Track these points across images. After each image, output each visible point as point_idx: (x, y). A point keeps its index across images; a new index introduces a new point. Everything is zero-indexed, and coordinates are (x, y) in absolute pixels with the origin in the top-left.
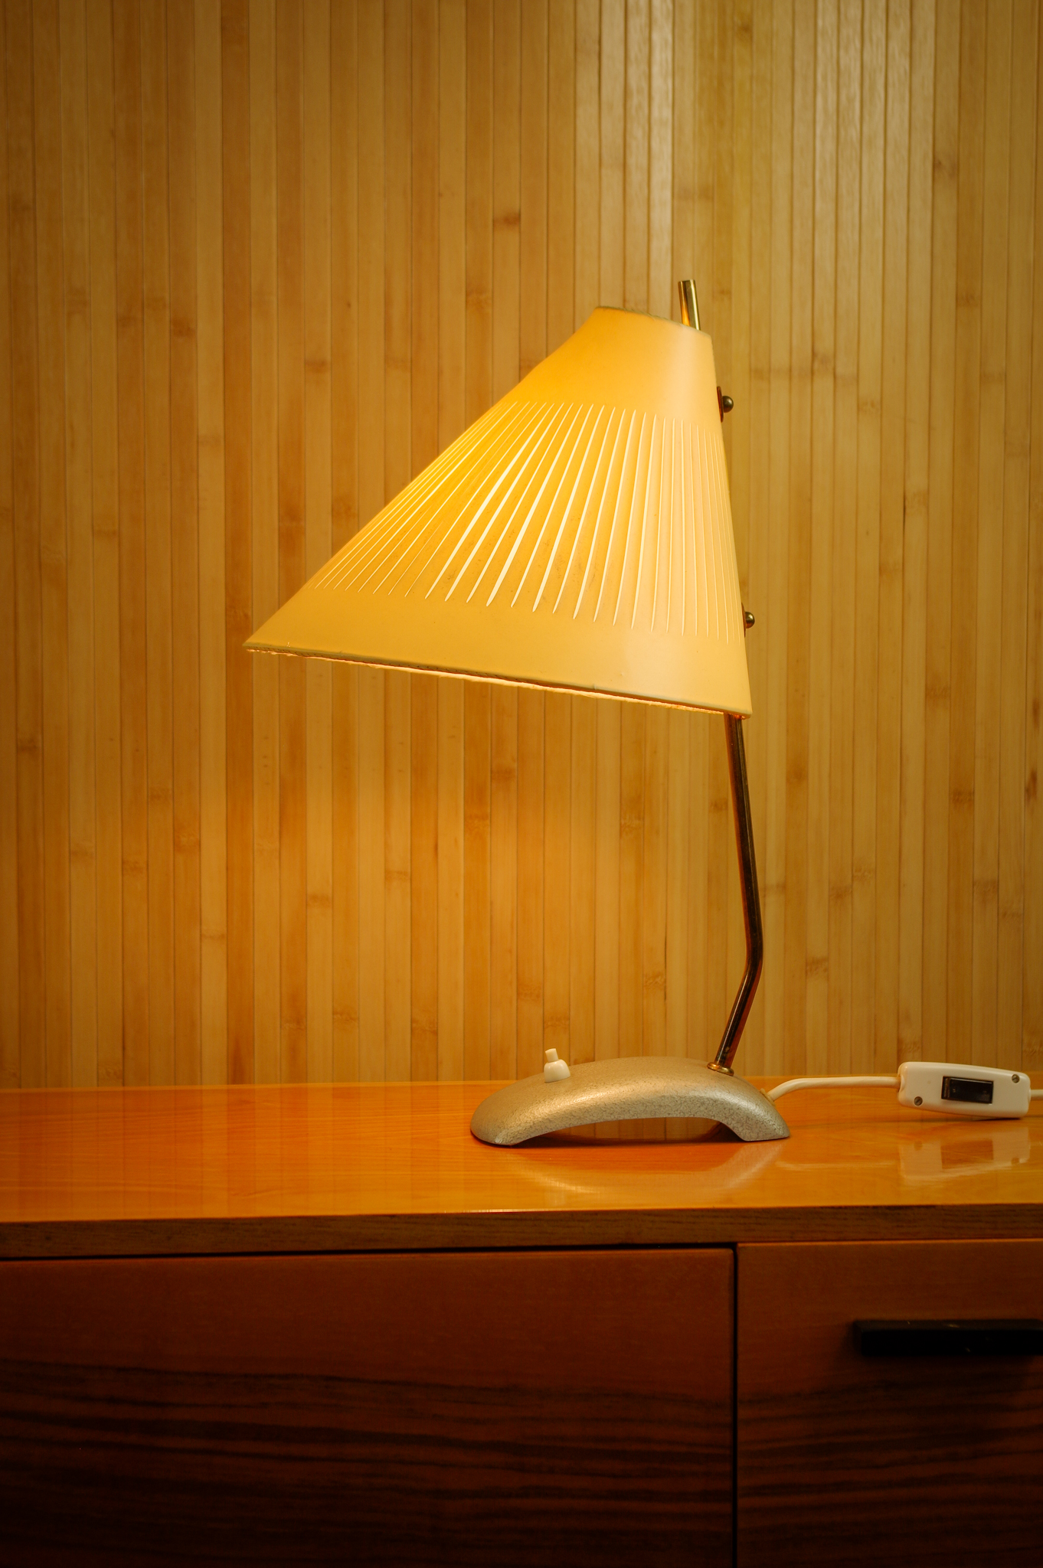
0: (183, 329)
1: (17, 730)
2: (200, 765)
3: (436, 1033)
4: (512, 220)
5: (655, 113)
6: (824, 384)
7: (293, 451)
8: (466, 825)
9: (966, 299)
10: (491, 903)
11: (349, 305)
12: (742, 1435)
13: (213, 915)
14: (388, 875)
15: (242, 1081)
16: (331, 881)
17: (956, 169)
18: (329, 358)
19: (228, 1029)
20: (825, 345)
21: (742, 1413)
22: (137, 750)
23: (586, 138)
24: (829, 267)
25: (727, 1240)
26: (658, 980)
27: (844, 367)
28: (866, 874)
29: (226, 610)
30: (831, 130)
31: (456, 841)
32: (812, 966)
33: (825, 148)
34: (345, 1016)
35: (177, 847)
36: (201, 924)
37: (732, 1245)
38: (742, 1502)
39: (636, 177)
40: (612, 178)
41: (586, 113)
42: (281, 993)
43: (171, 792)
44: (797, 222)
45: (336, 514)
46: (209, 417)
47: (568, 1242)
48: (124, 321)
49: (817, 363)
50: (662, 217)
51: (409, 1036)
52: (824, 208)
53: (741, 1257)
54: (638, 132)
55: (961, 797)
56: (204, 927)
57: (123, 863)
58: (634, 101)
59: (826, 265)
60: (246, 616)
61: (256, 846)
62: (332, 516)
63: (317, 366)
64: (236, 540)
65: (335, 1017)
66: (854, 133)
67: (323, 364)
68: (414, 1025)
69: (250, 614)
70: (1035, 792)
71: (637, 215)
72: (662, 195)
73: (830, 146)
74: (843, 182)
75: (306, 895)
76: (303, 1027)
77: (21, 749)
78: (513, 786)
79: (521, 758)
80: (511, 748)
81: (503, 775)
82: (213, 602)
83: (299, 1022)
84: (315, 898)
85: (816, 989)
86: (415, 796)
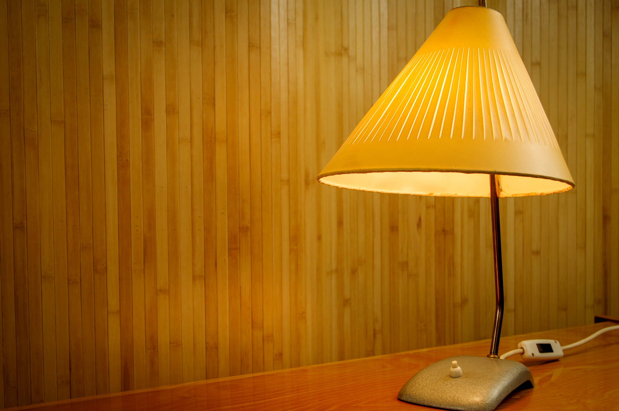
0: (95, 24)
1: (13, 219)
2: (106, 231)
3: (217, 348)
6: (345, 59)
7: (148, 84)
8: (229, 253)
10: (240, 288)
11: (173, 16)
13: (113, 302)
14: (194, 278)
16: (168, 282)
18: (164, 40)
19: (121, 356)
22: (75, 226)
26: (303, 315)
28: (362, 262)
29: (117, 157)
31: (225, 260)
32: (346, 302)
34: (175, 344)
35: (96, 271)
36: (107, 307)
42: (146, 336)
43: (92, 245)
45: (168, 112)
46: (108, 66)
48: (66, 20)
51: (205, 351)
55: (394, 229)
56: (109, 308)
57: (68, 280)
60: (127, 160)
61: (133, 269)
62: (166, 113)
63: (158, 43)
64: (122, 123)
65: (171, 345)
67: (161, 42)
68: (207, 345)
69: (129, 159)
70: (420, 225)
75: (157, 289)
76: (156, 351)
77: (15, 228)
78: (249, 233)
79: (252, 221)
80: (248, 217)
81: (244, 230)
82: (111, 154)
83: (154, 349)
84: (161, 290)
85: (347, 311)
86: (206, 241)
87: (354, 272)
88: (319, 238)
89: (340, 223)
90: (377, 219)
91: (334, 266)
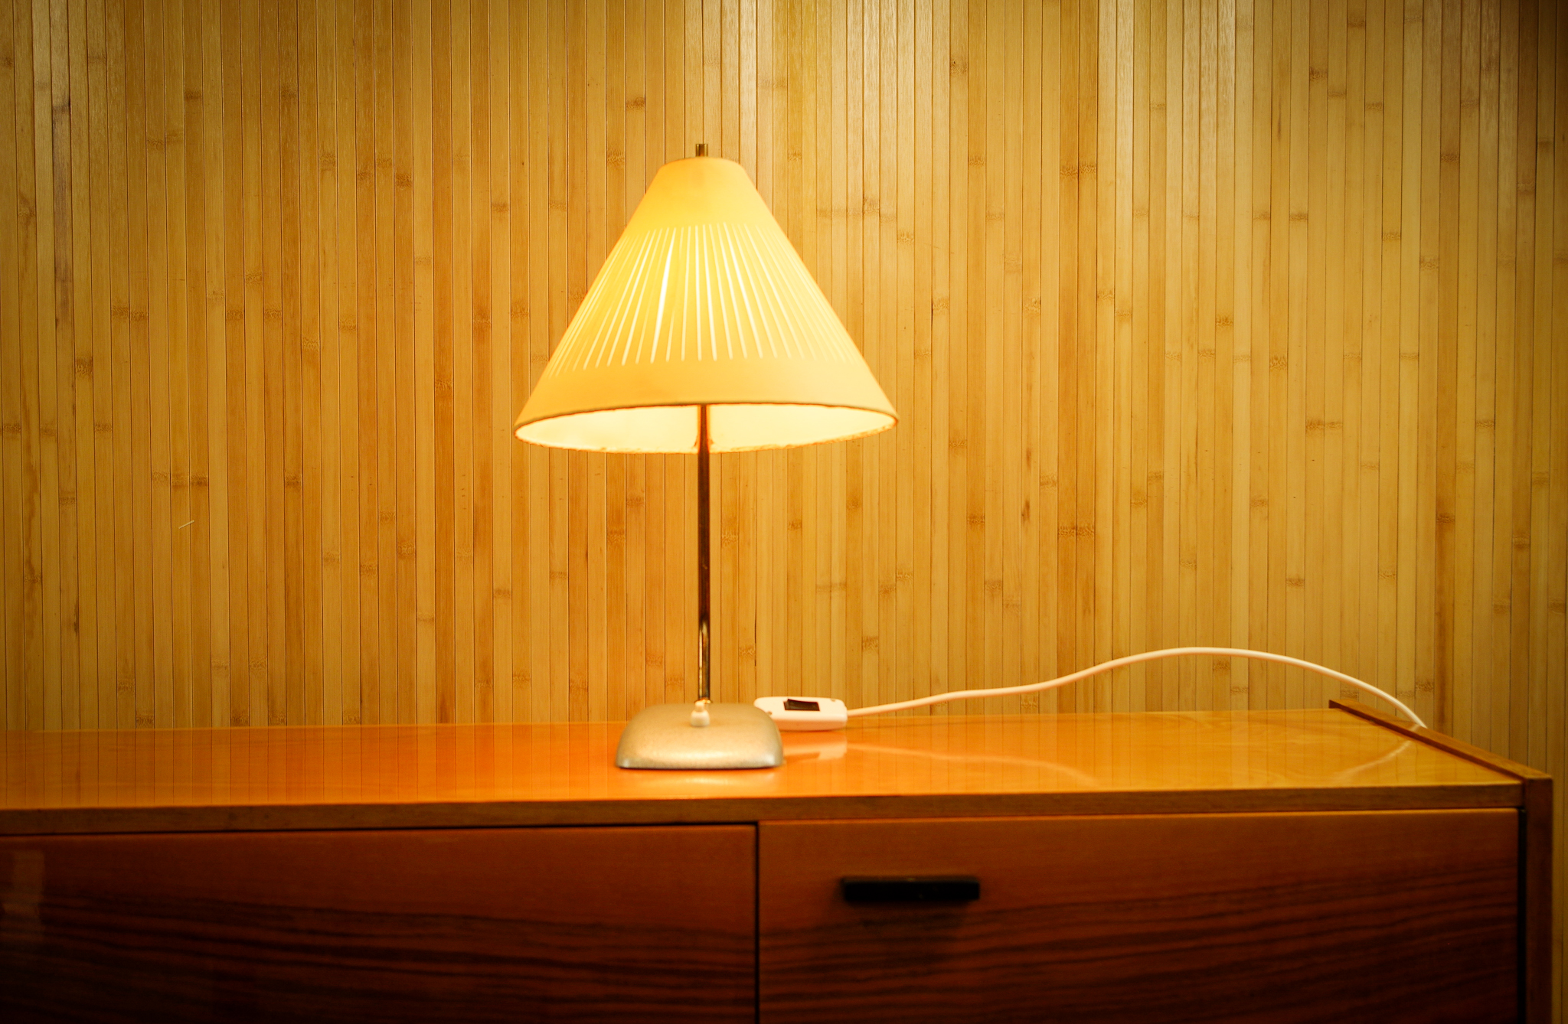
0: (404, 181)
1: (284, 472)
2: (416, 495)
3: (586, 689)
4: (640, 103)
5: (744, 27)
6: (872, 220)
7: (483, 269)
8: (609, 539)
9: (975, 160)
10: (627, 595)
11: (523, 164)
12: (762, 958)
13: (426, 604)
14: (552, 575)
15: (447, 721)
16: (510, 579)
17: (966, 68)
18: (509, 202)
19: (436, 689)
20: (873, 192)
21: (763, 943)
22: (371, 485)
23: (692, 42)
24: (875, 138)
25: (751, 818)
26: (750, 651)
27: (887, 209)
28: (906, 575)
29: (435, 383)
30: (876, 39)
31: (602, 551)
32: (866, 642)
33: (872, 52)
34: (521, 678)
35: (400, 555)
36: (416, 611)
37: (755, 824)
38: (763, 1006)
39: (730, 72)
40: (711, 73)
41: (693, 27)
42: (475, 662)
43: (395, 514)
44: (851, 105)
45: (514, 314)
46: (422, 244)
47: (638, 821)
48: (362, 176)
49: (866, 205)
50: (749, 100)
51: (567, 691)
52: (871, 94)
53: (762, 831)
54: (730, 40)
55: (975, 520)
56: (419, 613)
57: (360, 567)
58: (728, 19)
59: (872, 135)
60: (449, 387)
62: (511, 315)
63: (500, 207)
64: (442, 332)
65: (514, 678)
66: (892, 42)
67: (504, 206)
68: (571, 684)
69: (452, 385)
70: (1029, 516)
71: (731, 97)
72: (749, 85)
73: (875, 51)
74: (884, 76)
75: (493, 589)
76: (491, 686)
77: (287, 484)
78: (643, 510)
79: (648, 489)
80: (641, 482)
81: (634, 502)
82: (426, 378)
83: (487, 682)
84: (499, 591)
85: (870, 659)
86: (572, 517)
87: (886, 591)
88: (796, 525)
89: (854, 503)
90: (941, 501)
91: (837, 577)
